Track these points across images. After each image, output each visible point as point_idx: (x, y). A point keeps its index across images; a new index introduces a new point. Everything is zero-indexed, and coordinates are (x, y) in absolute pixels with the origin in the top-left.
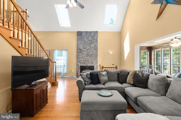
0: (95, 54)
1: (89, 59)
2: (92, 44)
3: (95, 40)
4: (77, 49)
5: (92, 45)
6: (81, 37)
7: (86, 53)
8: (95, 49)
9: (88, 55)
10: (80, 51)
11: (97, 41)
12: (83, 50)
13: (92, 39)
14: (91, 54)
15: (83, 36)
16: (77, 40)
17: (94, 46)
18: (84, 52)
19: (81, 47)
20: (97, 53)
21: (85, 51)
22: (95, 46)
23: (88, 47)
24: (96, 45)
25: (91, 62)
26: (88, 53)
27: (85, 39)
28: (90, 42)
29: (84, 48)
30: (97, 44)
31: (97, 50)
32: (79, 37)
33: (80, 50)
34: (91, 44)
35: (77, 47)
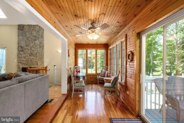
0: (41, 52)
1: (33, 59)
2: (36, 40)
3: (40, 35)
4: (18, 47)
5: (37, 42)
6: (22, 31)
7: (30, 52)
8: (40, 47)
9: (31, 54)
10: (21, 49)
11: (43, 37)
12: (26, 47)
13: (36, 34)
14: (35, 52)
15: (25, 31)
16: (18, 36)
18: (27, 50)
19: (23, 44)
20: (43, 52)
21: (28, 49)
22: (40, 43)
23: (31, 45)
24: (41, 42)
25: (35, 63)
26: (32, 51)
27: (28, 34)
28: (34, 38)
29: (27, 46)
30: (44, 40)
31: (43, 48)
32: (20, 31)
33: (22, 48)
35: (18, 44)
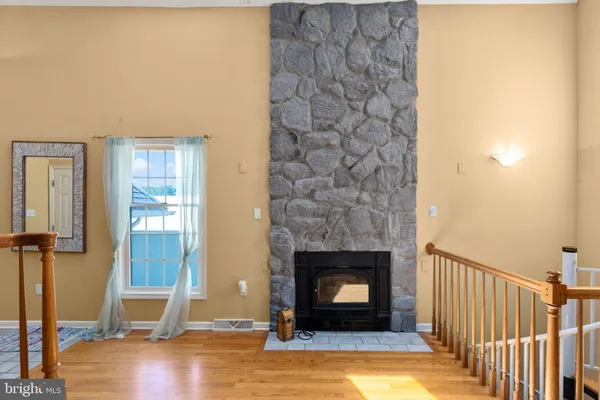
0: (400, 165)
1: (358, 201)
2: (374, 94)
3: (395, 63)
4: (273, 133)
5: (379, 105)
6: (297, 44)
7: (337, 164)
8: (397, 133)
9: (348, 175)
10: (291, 148)
11: (413, 76)
12: (318, 136)
13: (374, 54)
14: (369, 164)
15: (313, 38)
16: (274, 72)
17: (388, 113)
18: (321, 153)
19: (300, 116)
20: (414, 160)
21: (329, 146)
22: (397, 111)
23: (349, 121)
24: (402, 104)
25: (367, 225)
26: (350, 161)
27: (329, 57)
28: (359, 80)
29: (322, 129)
30: (415, 93)
31: (412, 142)
32: (283, 44)
33: (295, 139)
34: (368, 94)
35: (275, 117)
